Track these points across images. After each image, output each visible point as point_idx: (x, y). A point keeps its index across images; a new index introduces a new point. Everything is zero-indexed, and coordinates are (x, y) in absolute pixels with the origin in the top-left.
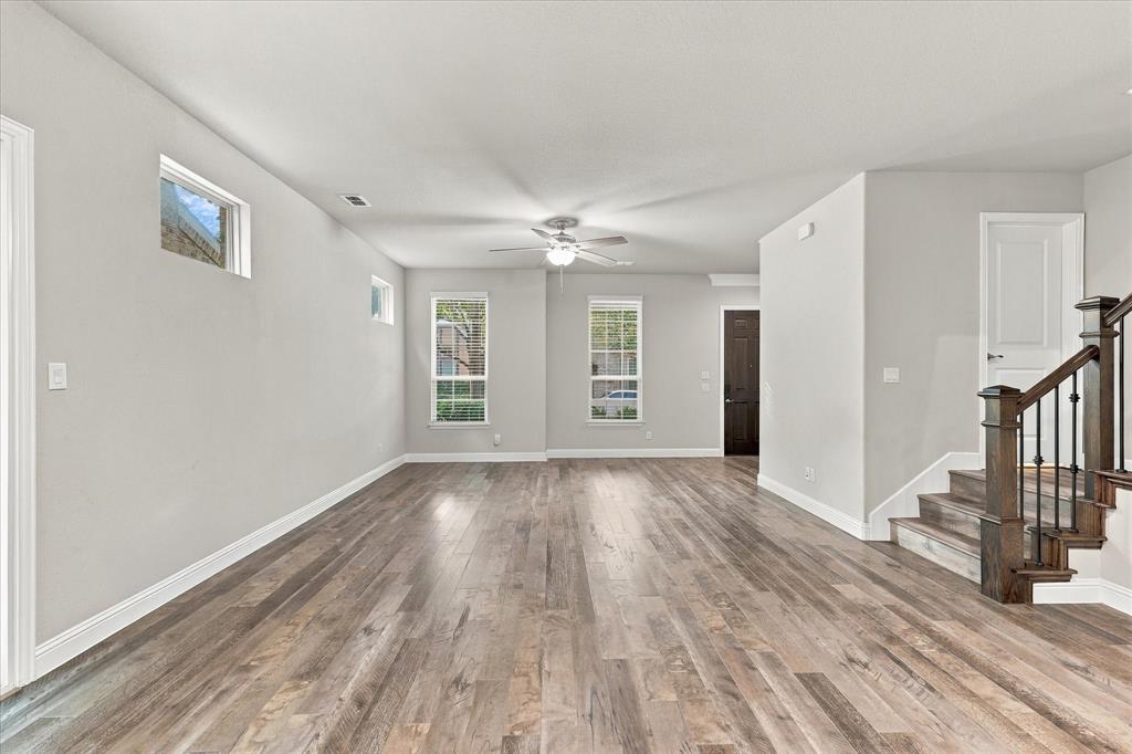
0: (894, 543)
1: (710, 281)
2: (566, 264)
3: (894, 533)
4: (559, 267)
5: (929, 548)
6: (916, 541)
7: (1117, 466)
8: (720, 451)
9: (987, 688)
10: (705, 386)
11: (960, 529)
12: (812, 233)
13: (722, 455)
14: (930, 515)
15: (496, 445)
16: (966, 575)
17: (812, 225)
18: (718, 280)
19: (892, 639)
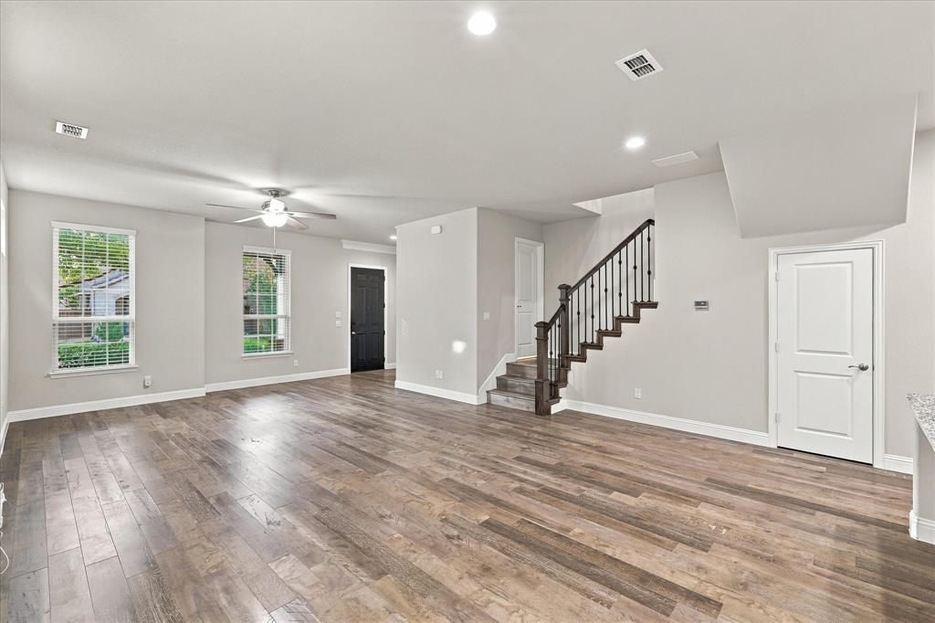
0: (489, 404)
1: (342, 244)
2: (279, 226)
3: (489, 399)
4: (272, 229)
5: (508, 401)
6: (499, 399)
7: (570, 353)
8: (347, 370)
9: (565, 443)
10: (338, 323)
11: (517, 390)
12: (441, 231)
13: (350, 373)
14: (502, 385)
15: (146, 387)
16: (526, 410)
17: (441, 227)
18: (347, 245)
19: (527, 437)
